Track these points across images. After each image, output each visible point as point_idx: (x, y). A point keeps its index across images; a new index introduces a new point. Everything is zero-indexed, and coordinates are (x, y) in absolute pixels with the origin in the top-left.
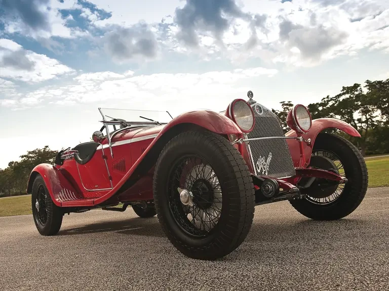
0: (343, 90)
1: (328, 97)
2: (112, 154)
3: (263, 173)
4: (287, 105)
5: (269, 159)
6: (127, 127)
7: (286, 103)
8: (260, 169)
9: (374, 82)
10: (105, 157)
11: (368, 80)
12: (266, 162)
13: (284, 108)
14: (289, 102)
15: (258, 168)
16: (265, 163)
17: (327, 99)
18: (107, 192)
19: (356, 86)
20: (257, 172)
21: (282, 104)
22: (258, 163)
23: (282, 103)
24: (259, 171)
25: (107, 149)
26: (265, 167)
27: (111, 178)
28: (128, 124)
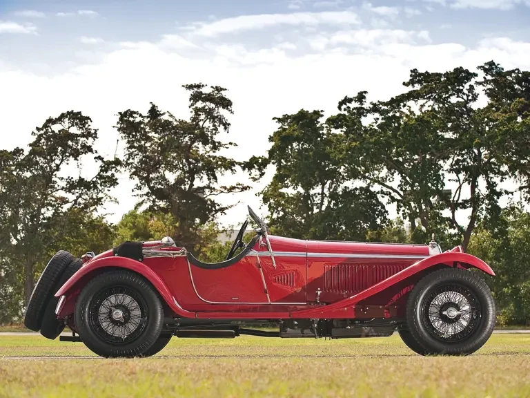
0: (412, 82)
1: (361, 97)
2: (274, 264)
4: (209, 98)
7: (206, 90)
9: (510, 73)
10: (261, 266)
11: (491, 64)
13: (197, 111)
14: (219, 89)
17: (357, 105)
19: (460, 76)
21: (190, 92)
23: (191, 87)
27: (266, 292)
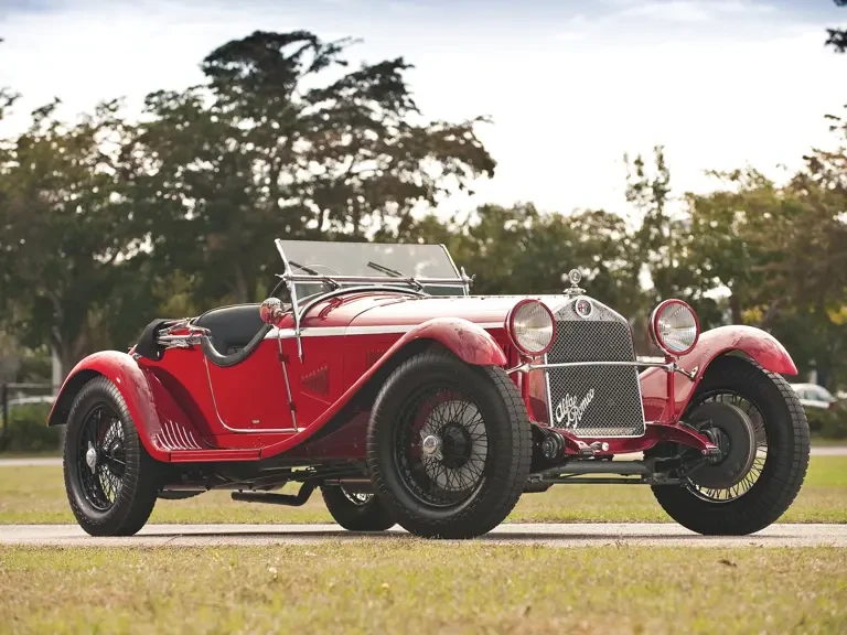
2: (300, 353)
3: (568, 424)
5: (586, 402)
6: (337, 291)
8: (563, 416)
10: (284, 358)
12: (578, 405)
15: (560, 415)
16: (575, 407)
18: (286, 437)
20: (555, 421)
22: (560, 406)
24: (559, 420)
25: (290, 341)
26: (575, 414)
27: (293, 406)
28: (340, 283)
